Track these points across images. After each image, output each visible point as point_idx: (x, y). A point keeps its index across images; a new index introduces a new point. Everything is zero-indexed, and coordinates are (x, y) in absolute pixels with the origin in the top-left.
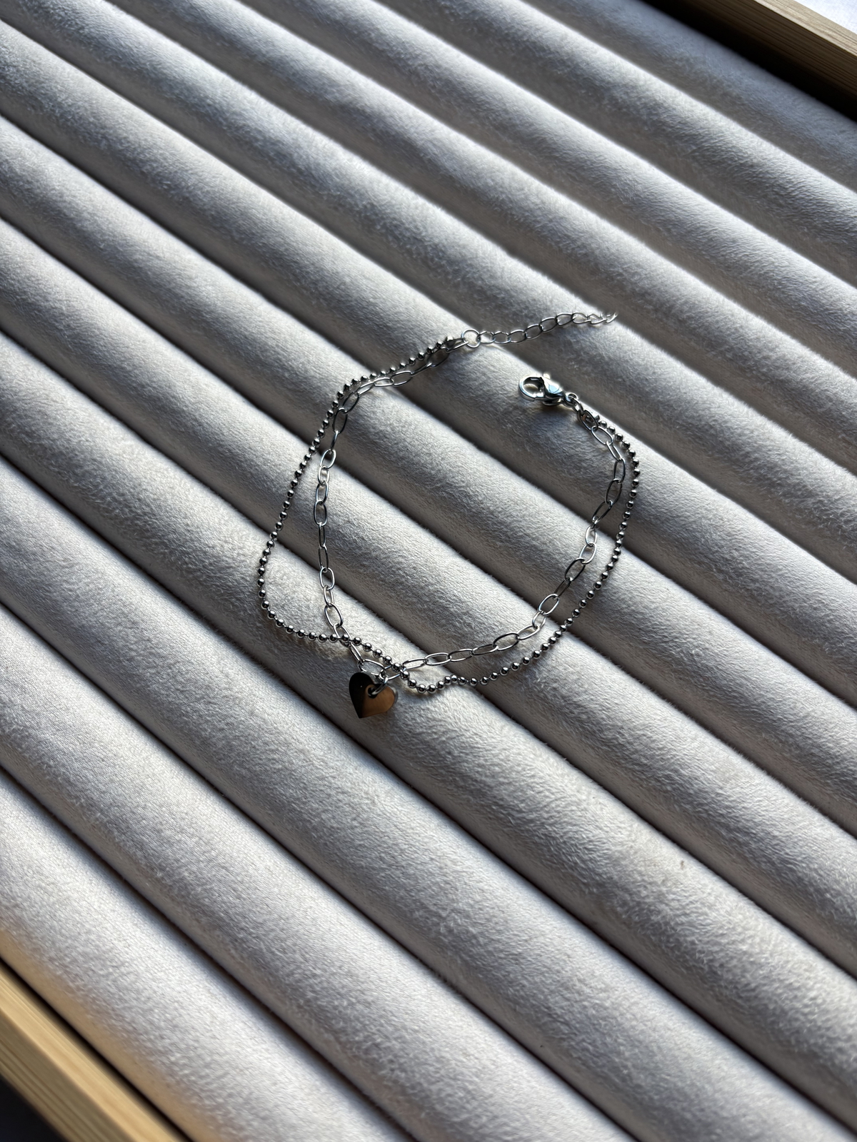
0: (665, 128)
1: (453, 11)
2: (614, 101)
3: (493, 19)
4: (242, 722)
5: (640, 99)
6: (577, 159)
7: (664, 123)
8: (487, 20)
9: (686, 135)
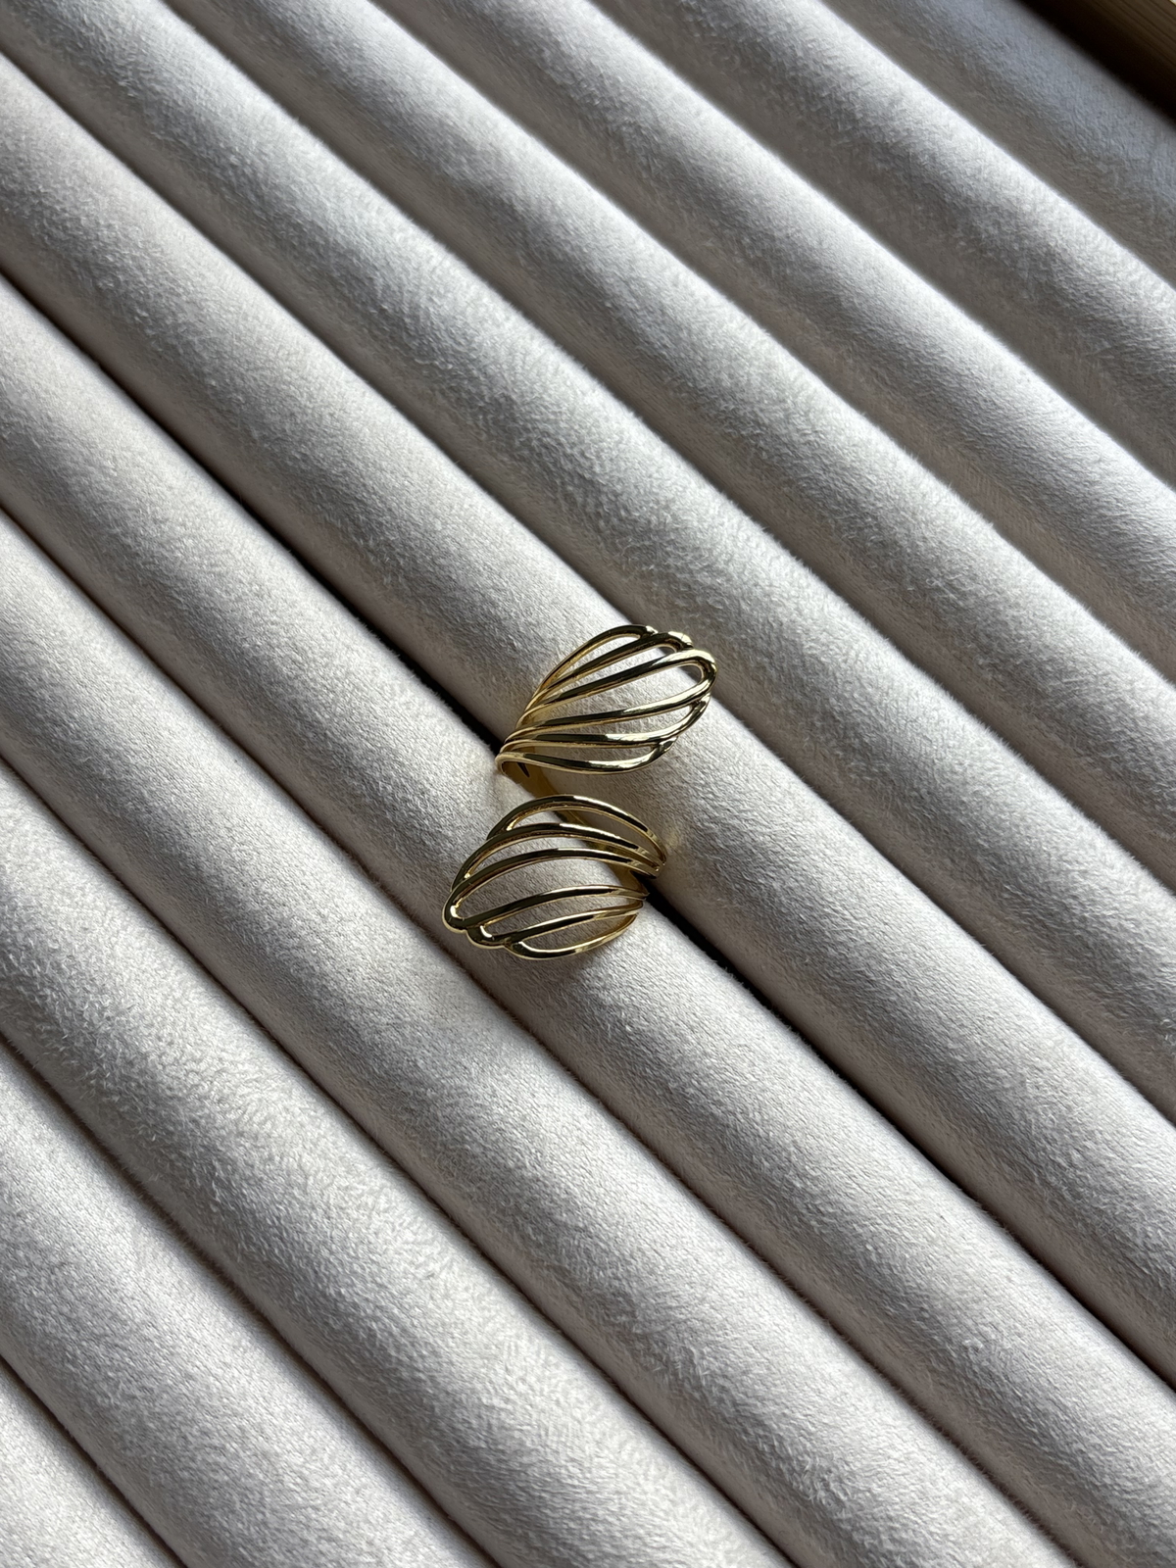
0: (1059, 300)
1: (700, 19)
2: (973, 235)
3: (770, 45)
4: (166, 1389)
5: (1020, 238)
6: (891, 345)
7: (1059, 292)
8: (759, 44)
9: (1096, 320)
